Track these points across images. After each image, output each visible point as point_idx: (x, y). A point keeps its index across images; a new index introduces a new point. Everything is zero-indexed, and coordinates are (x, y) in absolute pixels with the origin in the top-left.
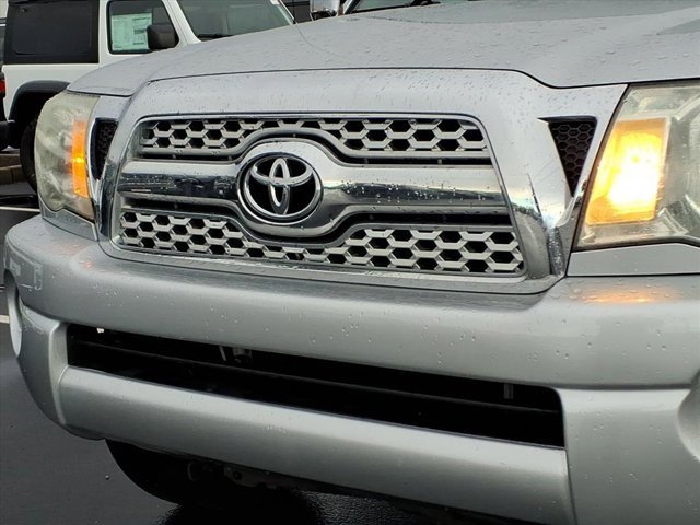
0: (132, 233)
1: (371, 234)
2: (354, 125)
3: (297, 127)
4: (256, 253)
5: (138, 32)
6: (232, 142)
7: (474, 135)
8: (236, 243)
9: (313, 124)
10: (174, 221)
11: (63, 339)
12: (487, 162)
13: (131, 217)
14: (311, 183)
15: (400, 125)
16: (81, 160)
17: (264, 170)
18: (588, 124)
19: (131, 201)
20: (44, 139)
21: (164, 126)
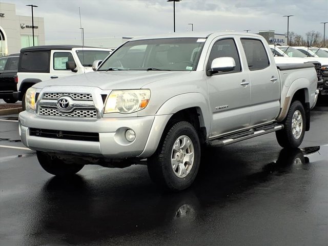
0: (41, 112)
1: (77, 111)
2: (75, 95)
3: (67, 95)
4: (61, 115)
5: (63, 63)
6: (57, 97)
7: (91, 97)
8: (58, 113)
9: (69, 94)
10: (48, 110)
11: (29, 131)
12: (92, 100)
13: (41, 109)
14: (68, 103)
15: (82, 95)
16: (33, 100)
17: (61, 101)
18: (106, 95)
19: (41, 107)
20: (27, 96)
21: (47, 94)
